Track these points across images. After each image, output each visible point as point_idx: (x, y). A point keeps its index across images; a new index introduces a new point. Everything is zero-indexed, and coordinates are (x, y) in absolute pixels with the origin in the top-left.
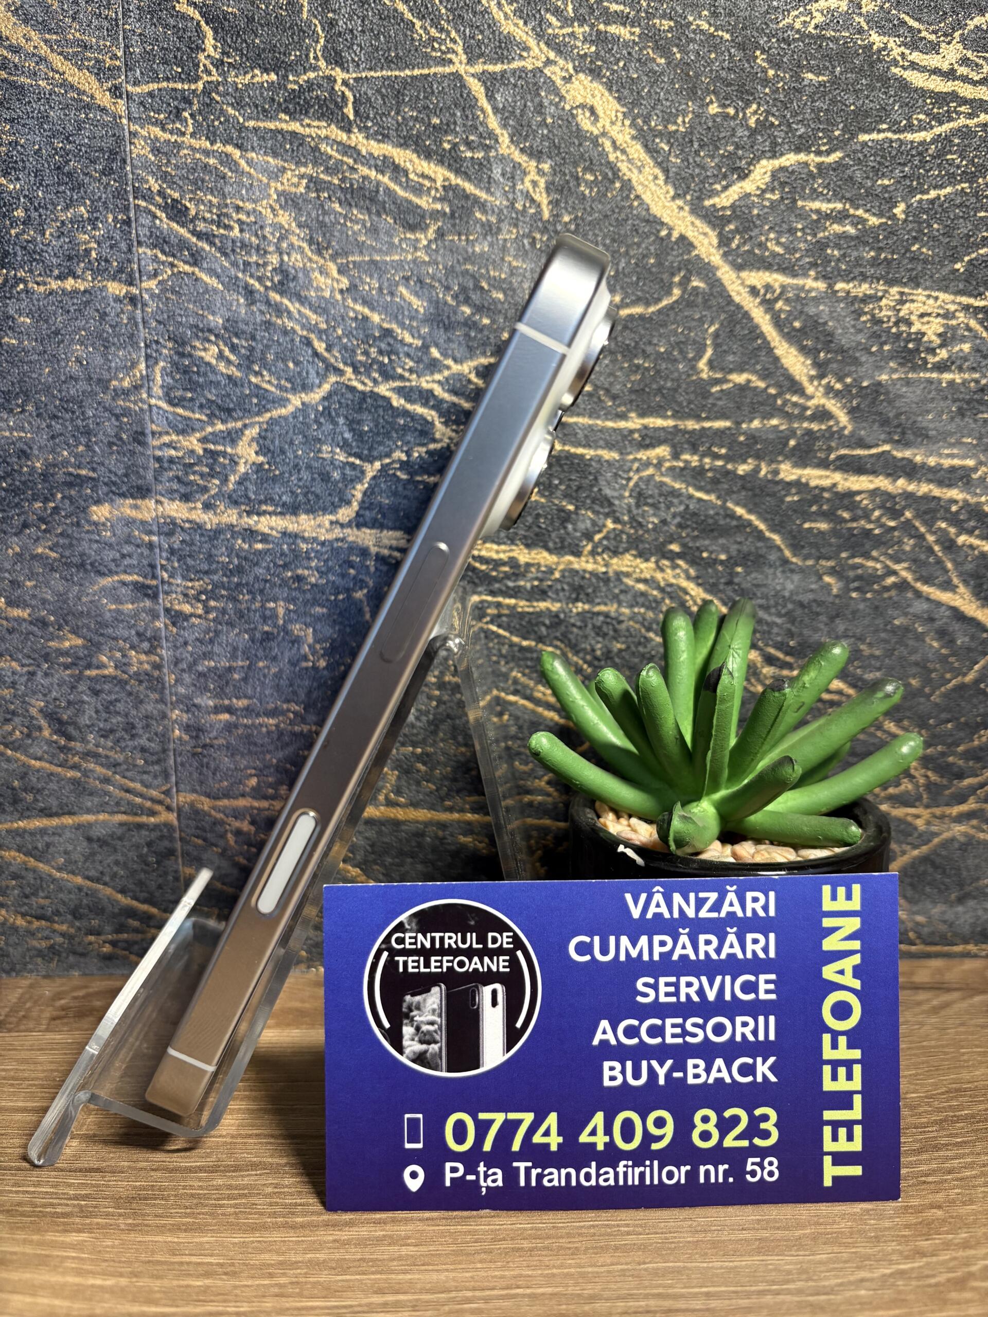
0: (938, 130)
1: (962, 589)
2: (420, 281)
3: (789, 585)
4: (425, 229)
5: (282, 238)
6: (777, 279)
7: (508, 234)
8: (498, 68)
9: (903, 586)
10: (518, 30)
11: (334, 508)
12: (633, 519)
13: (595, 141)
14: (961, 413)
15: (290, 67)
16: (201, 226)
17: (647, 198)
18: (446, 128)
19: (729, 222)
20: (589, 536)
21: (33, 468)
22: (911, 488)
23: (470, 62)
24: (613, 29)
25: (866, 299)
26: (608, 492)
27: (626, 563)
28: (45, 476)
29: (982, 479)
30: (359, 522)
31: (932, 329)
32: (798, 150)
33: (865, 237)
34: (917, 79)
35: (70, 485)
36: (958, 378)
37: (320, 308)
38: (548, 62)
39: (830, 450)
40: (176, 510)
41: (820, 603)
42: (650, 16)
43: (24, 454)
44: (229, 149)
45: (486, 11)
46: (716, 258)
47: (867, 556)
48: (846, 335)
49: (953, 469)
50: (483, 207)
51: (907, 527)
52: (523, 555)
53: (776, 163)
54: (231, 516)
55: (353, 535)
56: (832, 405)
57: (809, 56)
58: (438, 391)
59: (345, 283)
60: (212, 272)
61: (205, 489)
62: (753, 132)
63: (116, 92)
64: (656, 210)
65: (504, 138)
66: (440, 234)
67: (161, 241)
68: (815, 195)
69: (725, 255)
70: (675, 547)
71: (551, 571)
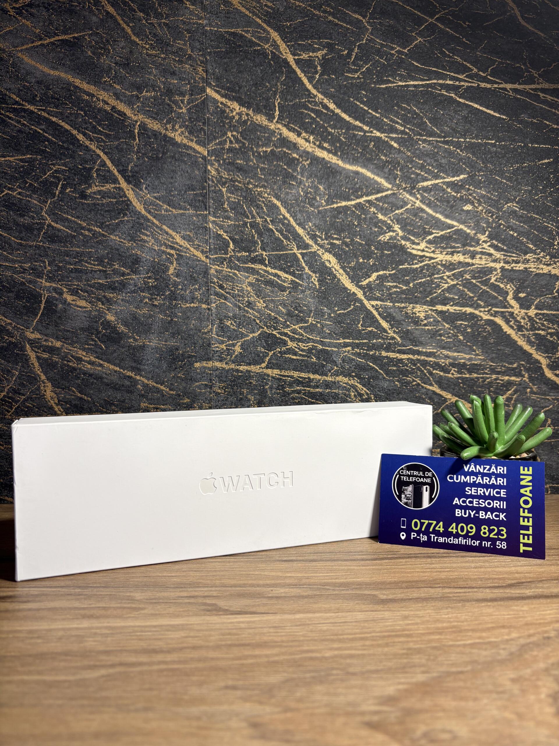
0: (420, 265)
1: (435, 386)
2: (284, 305)
3: (386, 385)
4: (286, 291)
5: (249, 293)
6: (379, 303)
7: (308, 292)
8: (305, 251)
9: (418, 385)
10: (311, 242)
11: (261, 364)
12: (342, 366)
13: (330, 269)
14: (431, 337)
15: (252, 251)
16: (227, 290)
17: (344, 282)
18: (291, 266)
19: (365, 288)
20: (330, 372)
21: (179, 353)
22: (419, 358)
23: (298, 250)
24: (335, 241)
25: (404, 308)
26: (335, 359)
27: (340, 378)
28: (182, 355)
29: (439, 355)
30: (267, 367)
31: (422, 315)
32: (383, 270)
33: (403, 292)
34: (414, 252)
35: (189, 357)
36: (430, 328)
37: (258, 311)
38: (318, 250)
39: (395, 348)
40: (218, 364)
41: (395, 390)
42: (344, 238)
43: (177, 349)
44: (236, 271)
45: (302, 238)
46: (363, 298)
47: (408, 377)
48: (398, 317)
49: (430, 352)
50: (301, 286)
51: (419, 369)
52: (312, 376)
53: (378, 274)
54: (233, 366)
55: (265, 371)
56: (395, 336)
57: (386, 247)
58: (289, 333)
59: (265, 305)
60: (229, 302)
61: (225, 359)
62: (372, 266)
63: (207, 257)
64: (346, 285)
65: (307, 268)
66: (290, 292)
67: (217, 294)
68: (389, 281)
69: (365, 297)
70: (354, 374)
71: (320, 380)
